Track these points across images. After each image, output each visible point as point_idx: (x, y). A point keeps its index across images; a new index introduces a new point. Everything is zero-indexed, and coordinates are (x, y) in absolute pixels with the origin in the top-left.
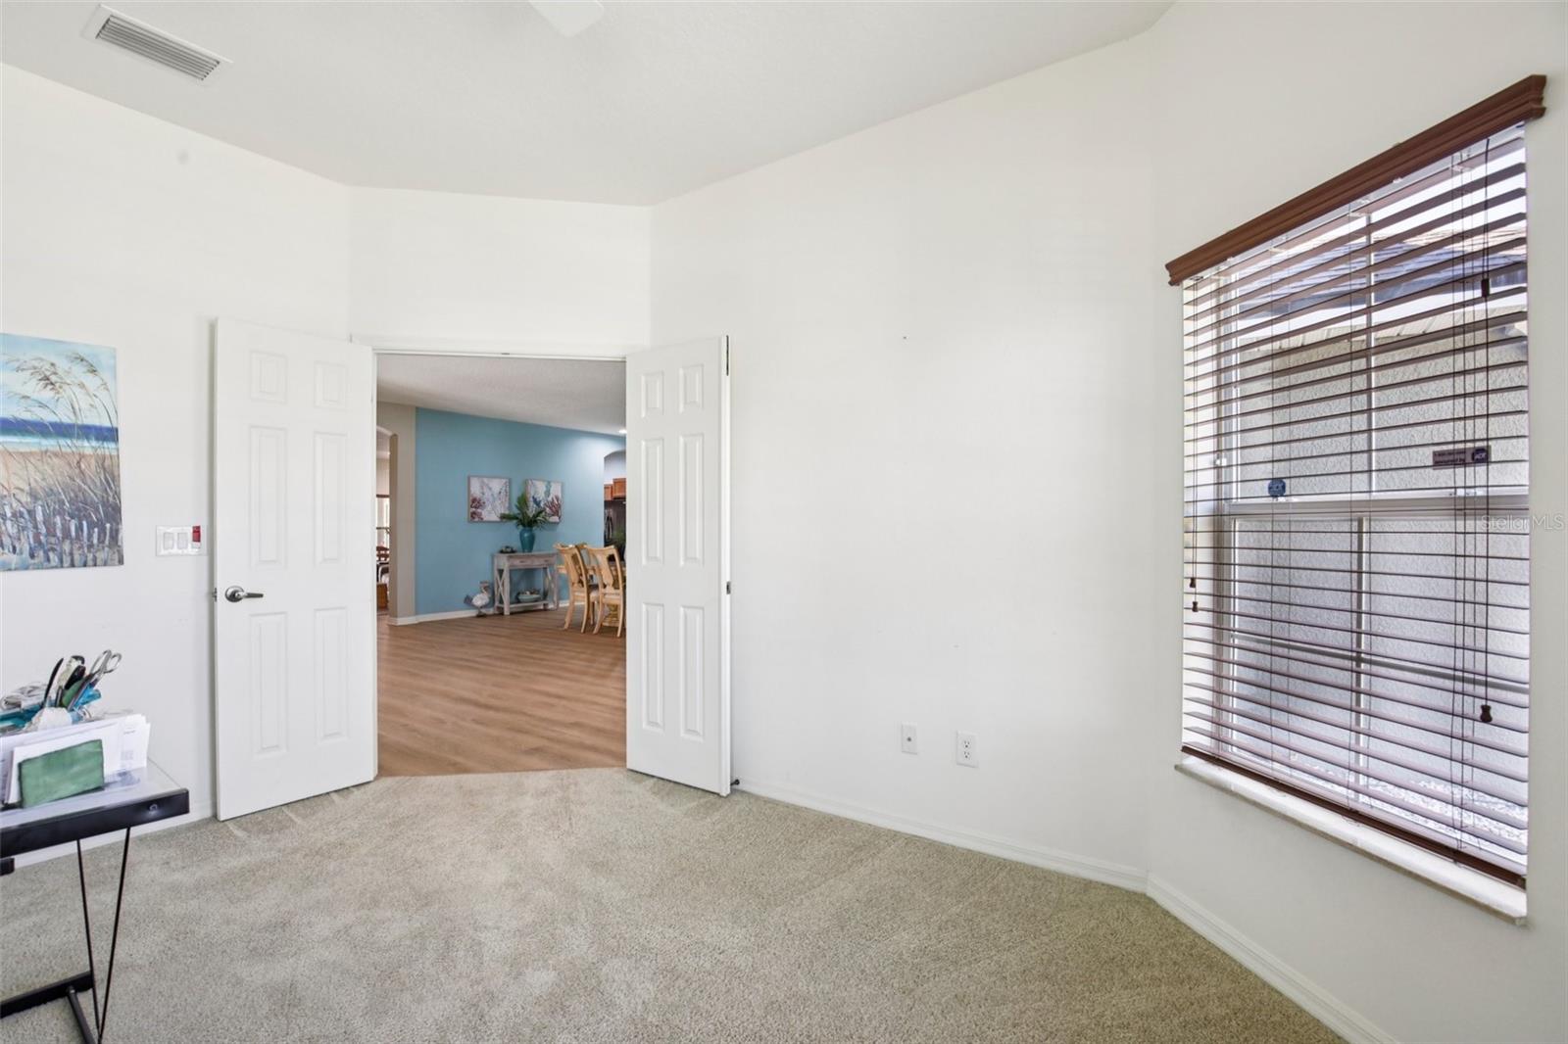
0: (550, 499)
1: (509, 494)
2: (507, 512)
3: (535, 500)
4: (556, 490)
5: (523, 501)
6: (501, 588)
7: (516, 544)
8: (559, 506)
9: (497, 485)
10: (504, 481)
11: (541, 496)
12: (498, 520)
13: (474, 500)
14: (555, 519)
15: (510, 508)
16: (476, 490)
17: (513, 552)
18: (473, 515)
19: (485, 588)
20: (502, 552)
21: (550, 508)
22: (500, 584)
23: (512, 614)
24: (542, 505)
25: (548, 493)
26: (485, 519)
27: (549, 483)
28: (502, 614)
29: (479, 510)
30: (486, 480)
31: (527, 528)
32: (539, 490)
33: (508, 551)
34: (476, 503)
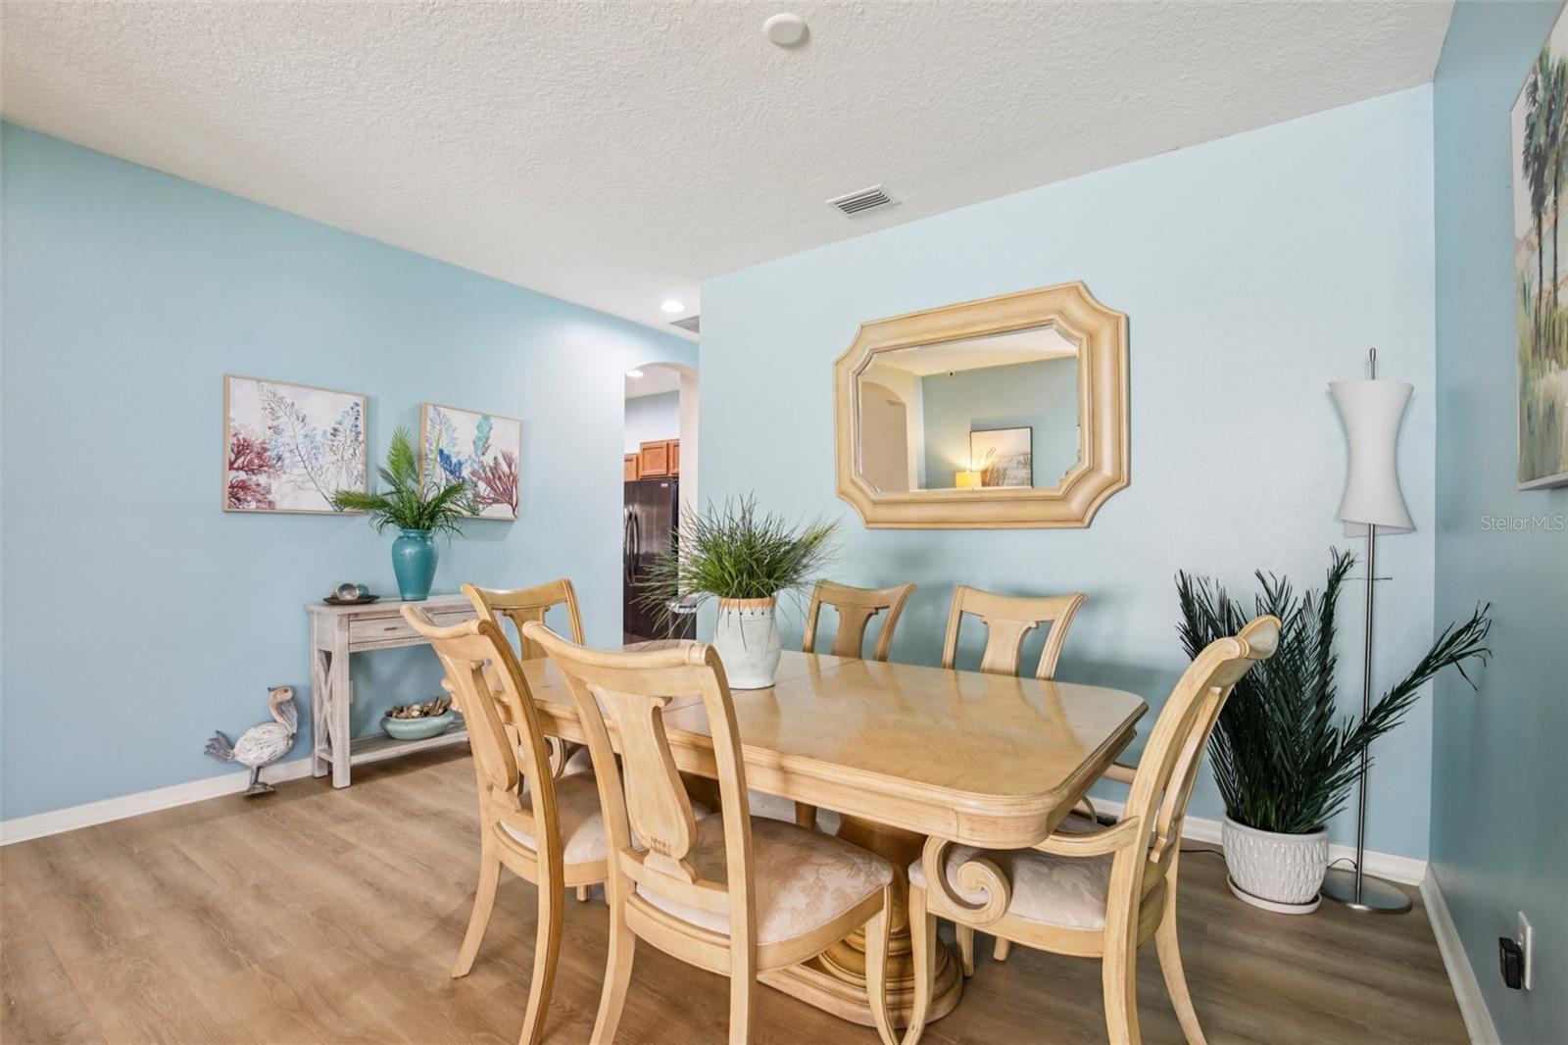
0: (488, 460)
1: (365, 438)
2: (359, 488)
3: (445, 458)
4: (504, 440)
5: (407, 460)
6: (327, 705)
7: (381, 576)
8: (514, 479)
9: (324, 410)
10: (351, 400)
11: (462, 449)
12: (329, 508)
13: (242, 448)
14: (502, 510)
15: (365, 476)
16: (250, 420)
17: (367, 599)
18: (237, 493)
19: (280, 707)
20: (333, 601)
21: (489, 484)
22: (325, 692)
23: (359, 774)
24: (466, 473)
25: (483, 445)
26: (281, 505)
27: (486, 417)
28: (328, 779)
29: (262, 479)
30: (283, 391)
31: (413, 534)
32: (459, 436)
33: (355, 600)
34: (247, 456)
